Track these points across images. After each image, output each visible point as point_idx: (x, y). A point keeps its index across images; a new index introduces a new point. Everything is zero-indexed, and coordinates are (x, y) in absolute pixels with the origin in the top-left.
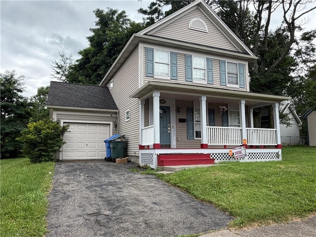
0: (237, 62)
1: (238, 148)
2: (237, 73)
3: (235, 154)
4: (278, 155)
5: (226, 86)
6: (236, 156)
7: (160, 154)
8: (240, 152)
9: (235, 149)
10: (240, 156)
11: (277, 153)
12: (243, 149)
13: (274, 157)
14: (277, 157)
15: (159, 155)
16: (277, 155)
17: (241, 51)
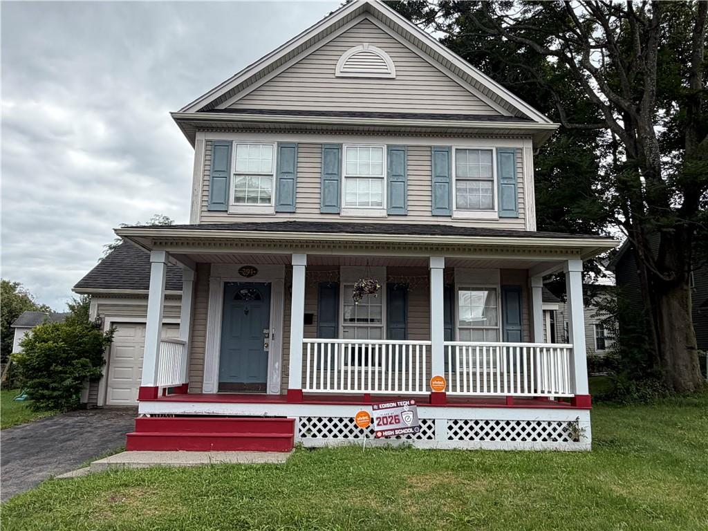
0: (493, 145)
1: (388, 405)
2: (493, 177)
3: (378, 425)
4: (575, 430)
5: (451, 216)
6: (382, 431)
7: (152, 415)
8: (396, 419)
9: (379, 409)
10: (394, 430)
11: (570, 424)
12: (406, 408)
13: (560, 435)
14: (570, 435)
15: (149, 416)
16: (573, 431)
17: (505, 114)
